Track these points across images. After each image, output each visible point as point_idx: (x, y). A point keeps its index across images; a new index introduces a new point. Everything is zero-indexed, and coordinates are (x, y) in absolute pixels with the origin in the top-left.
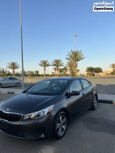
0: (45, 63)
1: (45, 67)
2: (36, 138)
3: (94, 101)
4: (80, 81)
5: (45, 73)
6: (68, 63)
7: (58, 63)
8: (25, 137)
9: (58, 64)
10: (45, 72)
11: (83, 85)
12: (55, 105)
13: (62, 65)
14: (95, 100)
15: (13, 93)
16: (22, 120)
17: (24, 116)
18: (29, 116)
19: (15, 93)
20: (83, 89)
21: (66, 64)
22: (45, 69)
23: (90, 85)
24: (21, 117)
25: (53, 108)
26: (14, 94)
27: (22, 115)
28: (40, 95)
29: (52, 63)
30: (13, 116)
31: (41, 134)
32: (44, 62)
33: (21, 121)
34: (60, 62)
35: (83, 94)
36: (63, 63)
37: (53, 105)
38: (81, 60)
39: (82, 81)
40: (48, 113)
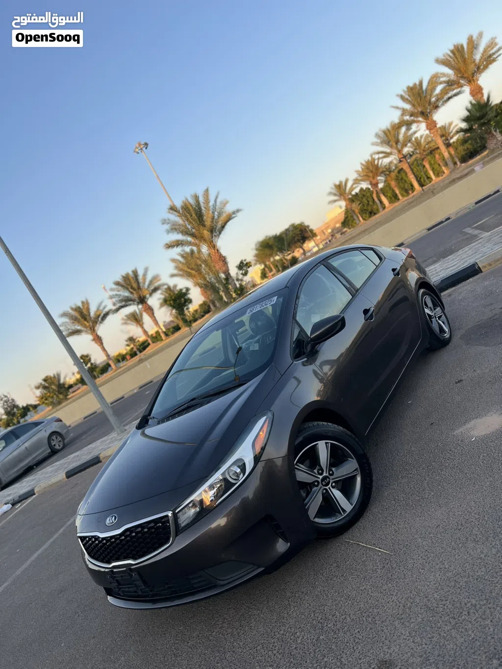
0: (85, 312)
1: (93, 330)
2: (259, 567)
3: (427, 311)
4: (330, 268)
5: (108, 355)
6: (176, 268)
7: (135, 285)
8: (222, 583)
9: (139, 288)
10: (104, 350)
11: (348, 275)
12: (270, 414)
13: (156, 284)
14: (430, 304)
15: (96, 461)
16: (179, 531)
17: (175, 515)
18: (194, 506)
19: (101, 456)
20: (354, 292)
21: (173, 276)
22: (98, 340)
23: (377, 261)
24: (168, 520)
25: (265, 429)
26: (99, 461)
27: (167, 516)
28: (201, 405)
29: (111, 297)
30: (137, 533)
31: (272, 543)
32: (78, 309)
33: (177, 535)
34: (144, 279)
35: (366, 312)
36: (156, 278)
37: (265, 417)
38: (229, 223)
39: (336, 263)
40: (257, 459)
